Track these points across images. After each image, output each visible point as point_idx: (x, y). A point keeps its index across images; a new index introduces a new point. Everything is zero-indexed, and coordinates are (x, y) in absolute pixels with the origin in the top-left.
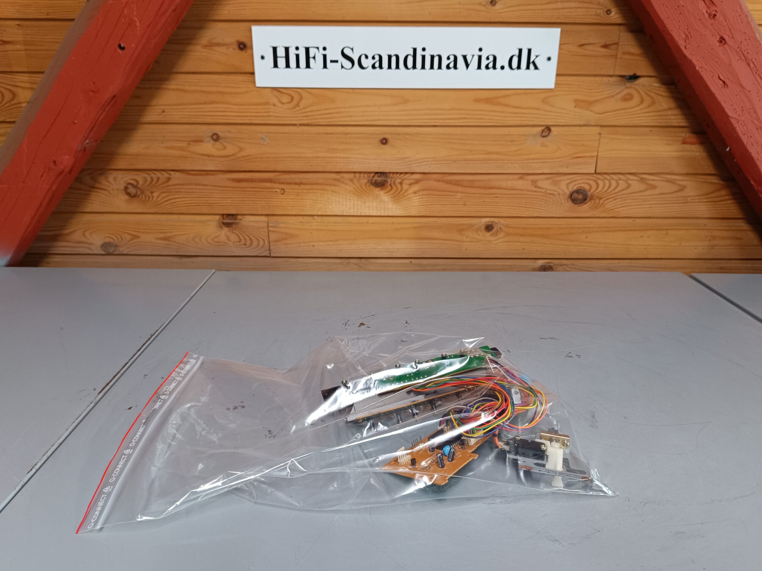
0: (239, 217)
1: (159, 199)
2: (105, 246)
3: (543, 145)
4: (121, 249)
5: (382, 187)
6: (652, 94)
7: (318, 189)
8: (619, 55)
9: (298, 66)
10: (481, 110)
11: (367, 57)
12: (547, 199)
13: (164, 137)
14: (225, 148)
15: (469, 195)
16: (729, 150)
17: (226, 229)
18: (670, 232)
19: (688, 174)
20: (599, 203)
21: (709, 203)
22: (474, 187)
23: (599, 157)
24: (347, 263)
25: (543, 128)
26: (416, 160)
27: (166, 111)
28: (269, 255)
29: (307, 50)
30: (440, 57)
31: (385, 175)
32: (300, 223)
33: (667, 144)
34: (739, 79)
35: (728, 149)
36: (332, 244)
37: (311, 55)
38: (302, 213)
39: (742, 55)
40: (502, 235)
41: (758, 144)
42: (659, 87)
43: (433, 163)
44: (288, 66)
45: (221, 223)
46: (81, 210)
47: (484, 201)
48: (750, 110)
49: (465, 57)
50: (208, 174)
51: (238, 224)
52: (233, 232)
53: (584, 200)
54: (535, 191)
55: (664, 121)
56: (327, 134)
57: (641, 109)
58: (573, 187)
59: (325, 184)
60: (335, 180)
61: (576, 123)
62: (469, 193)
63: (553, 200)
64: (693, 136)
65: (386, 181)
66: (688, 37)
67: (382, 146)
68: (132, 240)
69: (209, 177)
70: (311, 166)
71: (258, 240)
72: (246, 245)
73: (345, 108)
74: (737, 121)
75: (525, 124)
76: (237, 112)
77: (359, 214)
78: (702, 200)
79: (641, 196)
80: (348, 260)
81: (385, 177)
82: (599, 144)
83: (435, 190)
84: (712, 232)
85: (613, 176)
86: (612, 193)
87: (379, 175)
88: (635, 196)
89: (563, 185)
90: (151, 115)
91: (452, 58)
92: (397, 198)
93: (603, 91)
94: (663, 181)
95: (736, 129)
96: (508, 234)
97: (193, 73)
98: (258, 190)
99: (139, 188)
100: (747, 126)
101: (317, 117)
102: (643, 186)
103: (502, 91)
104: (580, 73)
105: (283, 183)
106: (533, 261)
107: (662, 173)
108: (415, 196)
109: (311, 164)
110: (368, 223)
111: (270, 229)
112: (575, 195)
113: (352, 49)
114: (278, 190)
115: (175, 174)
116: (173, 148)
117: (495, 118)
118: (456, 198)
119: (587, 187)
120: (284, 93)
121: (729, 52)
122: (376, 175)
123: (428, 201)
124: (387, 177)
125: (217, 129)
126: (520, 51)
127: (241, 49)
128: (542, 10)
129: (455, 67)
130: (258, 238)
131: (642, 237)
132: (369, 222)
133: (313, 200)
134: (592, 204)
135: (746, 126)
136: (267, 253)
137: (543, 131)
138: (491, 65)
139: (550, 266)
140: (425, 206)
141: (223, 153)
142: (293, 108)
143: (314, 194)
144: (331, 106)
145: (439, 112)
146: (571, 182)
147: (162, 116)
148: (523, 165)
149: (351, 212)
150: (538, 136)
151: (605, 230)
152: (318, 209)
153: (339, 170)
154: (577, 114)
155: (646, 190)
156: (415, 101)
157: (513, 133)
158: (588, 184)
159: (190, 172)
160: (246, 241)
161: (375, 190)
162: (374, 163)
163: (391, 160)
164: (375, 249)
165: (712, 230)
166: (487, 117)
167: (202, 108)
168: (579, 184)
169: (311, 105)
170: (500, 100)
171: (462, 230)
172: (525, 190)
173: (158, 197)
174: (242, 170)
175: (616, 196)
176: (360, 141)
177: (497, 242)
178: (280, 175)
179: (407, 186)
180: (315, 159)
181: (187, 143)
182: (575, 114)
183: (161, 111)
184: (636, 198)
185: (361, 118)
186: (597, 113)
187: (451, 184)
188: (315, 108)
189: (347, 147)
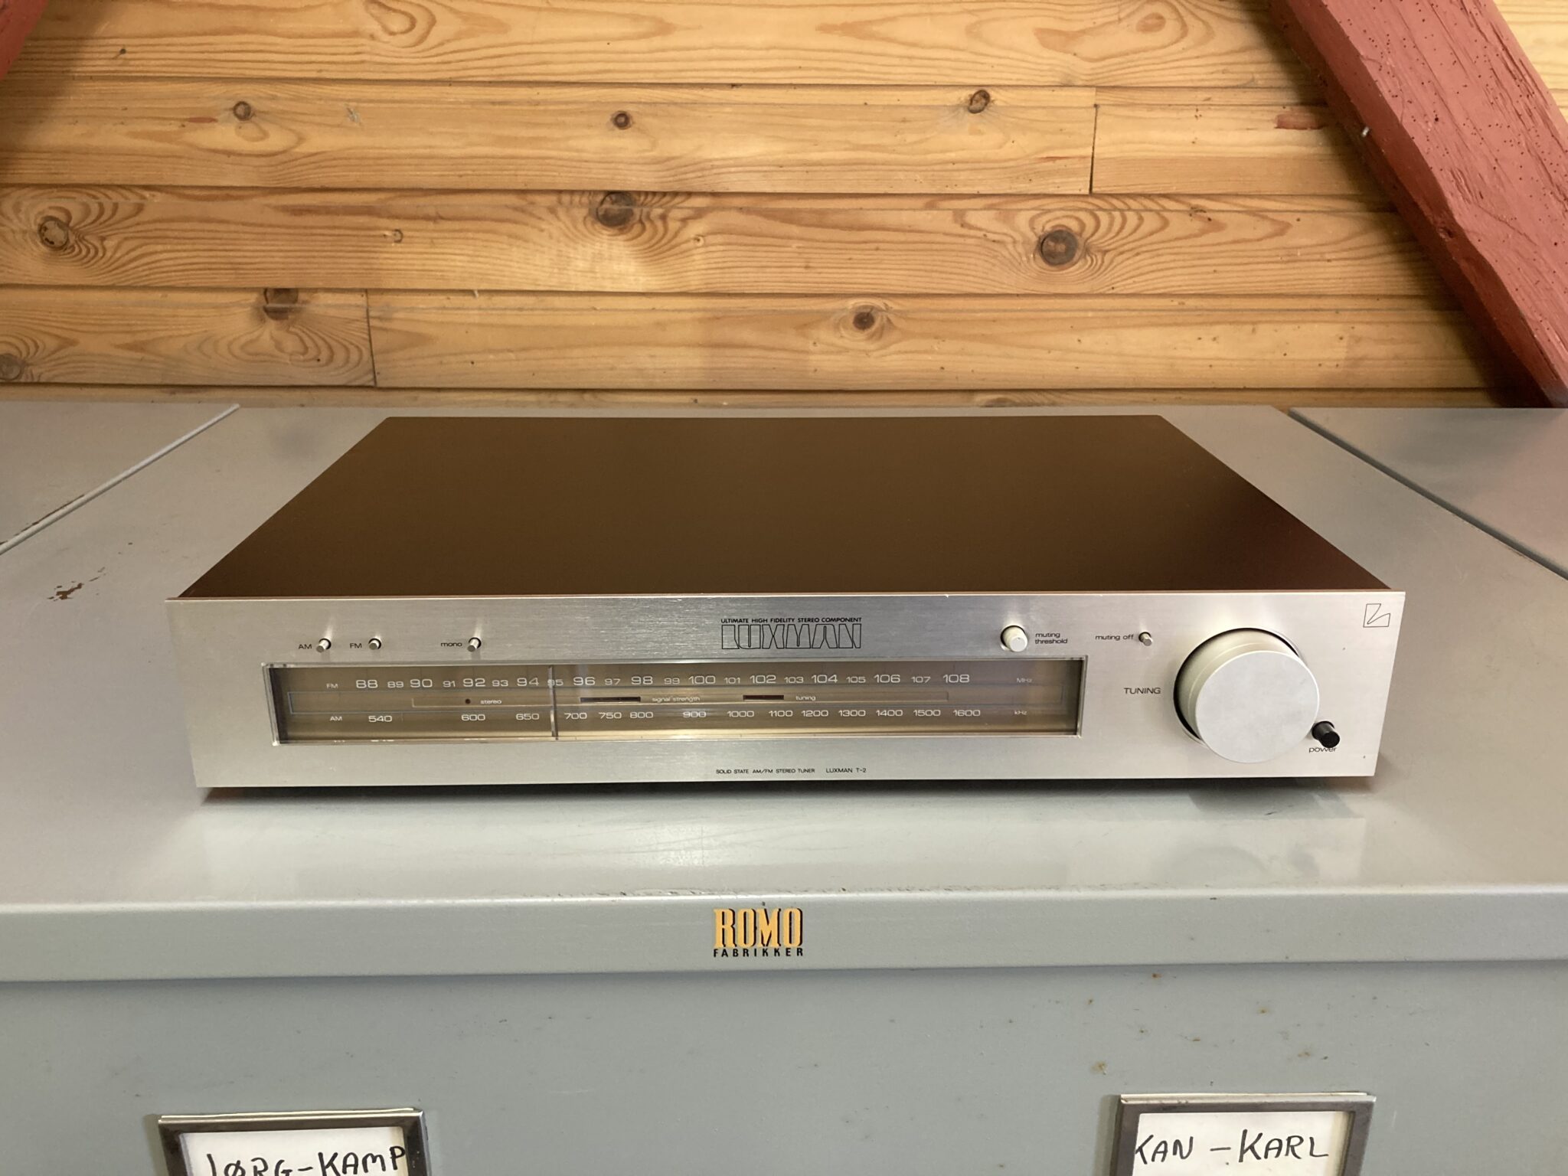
0: (302, 296)
1: (118, 255)
3: (975, 132)
4: (36, 371)
5: (622, 226)
6: (1205, 16)
7: (478, 231)
10: (834, 51)
12: (990, 253)
13: (125, 109)
14: (265, 135)
15: (816, 244)
16: (1368, 134)
17: (272, 325)
18: (1259, 327)
19: (1292, 196)
21: (1342, 263)
22: (828, 227)
23: (1095, 156)
24: (551, 402)
25: (973, 92)
27: (128, 49)
28: (372, 384)
31: (627, 198)
32: (438, 309)
33: (1246, 128)
35: (1365, 133)
36: (514, 357)
38: (443, 287)
40: (895, 335)
41: (1426, 119)
43: (733, 169)
45: (261, 310)
47: (850, 259)
48: (1405, 42)
50: (228, 197)
52: (288, 331)
53: (1070, 255)
54: (962, 236)
55: (1235, 76)
56: (493, 103)
57: (1185, 49)
58: (1046, 224)
59: (494, 220)
60: (516, 209)
61: (1042, 81)
62: (817, 241)
63: (1003, 256)
64: (1296, 108)
65: (632, 213)
67: (618, 131)
68: (60, 348)
69: (235, 202)
70: (461, 176)
71: (347, 350)
72: (319, 360)
73: (532, 43)
74: (1379, 67)
75: (933, 83)
76: (288, 53)
77: (573, 289)
78: (1328, 257)
79: (1192, 246)
80: (553, 397)
81: (628, 205)
82: (1095, 129)
83: (740, 234)
84: (1353, 328)
85: (1132, 203)
86: (1131, 238)
87: (614, 197)
88: (1181, 247)
89: (1022, 220)
90: (96, 59)
92: (656, 252)
93: (1101, 10)
94: (1239, 212)
95: (1377, 83)
96: (907, 335)
98: (342, 232)
99: (72, 229)
100: (1401, 77)
101: (471, 64)
102: (1196, 225)
103: (877, 8)
105: (397, 217)
106: (966, 396)
107: (1237, 195)
108: (697, 247)
109: (461, 173)
110: (593, 308)
111: (373, 323)
112: (1052, 244)
114: (387, 233)
115: (154, 196)
116: (148, 135)
117: (866, 68)
118: (787, 252)
119: (1074, 226)
120: (395, 11)
122: (608, 199)
123: (726, 260)
124: (632, 204)
125: (244, 92)
130: (347, 344)
131: (1199, 339)
132: (597, 307)
133: (468, 255)
134: (1087, 266)
135: (1398, 78)
136: (367, 379)
137: (972, 99)
140: (718, 271)
141: (260, 146)
142: (414, 46)
143: (470, 242)
144: (502, 39)
145: (742, 53)
146: (1039, 215)
147: (120, 62)
148: (933, 175)
149: (553, 284)
150: (962, 110)
151: (1118, 323)
152: (481, 277)
153: (524, 188)
154: (1045, 61)
155: (1203, 232)
156: (688, 28)
157: (907, 103)
158: (1077, 219)
159: (188, 192)
160: (319, 352)
161: (605, 234)
162: (602, 171)
163: (638, 164)
164: (612, 369)
165: (1354, 322)
166: (849, 66)
167: (211, 44)
168: (1058, 218)
169: (458, 36)
170: (875, 28)
171: (805, 325)
172: (938, 233)
173: (115, 252)
174: (304, 185)
175: (1141, 246)
176: (568, 119)
177: (883, 352)
178: (390, 199)
179: (678, 224)
180: (469, 161)
181: (179, 124)
182: (1040, 61)
183: (120, 49)
184: (1183, 250)
185: (569, 68)
186: (1088, 60)
187: (775, 218)
188: (466, 44)
189: (539, 132)
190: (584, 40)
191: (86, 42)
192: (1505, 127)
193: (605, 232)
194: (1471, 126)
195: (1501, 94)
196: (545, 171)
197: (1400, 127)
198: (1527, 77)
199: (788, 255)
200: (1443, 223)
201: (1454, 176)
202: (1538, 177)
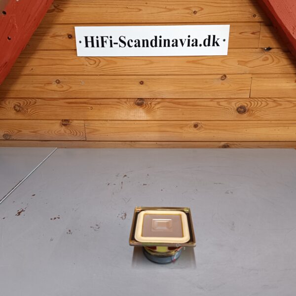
0: (70, 121)
2: (5, 135)
3: (222, 84)
4: (13, 137)
5: (141, 106)
6: (278, 57)
7: (109, 107)
8: (261, 38)
9: (98, 46)
10: (190, 67)
11: (132, 41)
12: (225, 111)
13: (33, 82)
14: (63, 87)
17: (64, 127)
18: (290, 127)
20: (252, 113)
22: (187, 105)
23: (251, 89)
25: (222, 75)
26: (158, 92)
27: (33, 69)
29: (102, 38)
30: (169, 40)
32: (100, 124)
33: (287, 83)
36: (117, 134)
37: (104, 40)
38: (101, 119)
40: (203, 129)
42: (282, 54)
43: (167, 93)
44: (93, 46)
45: (62, 124)
47: (193, 113)
49: (181, 40)
51: (70, 124)
52: (67, 129)
53: (245, 111)
54: (219, 107)
55: (285, 71)
56: (113, 79)
57: (273, 65)
58: (239, 105)
59: (113, 105)
60: (118, 102)
61: (239, 72)
62: (185, 108)
63: (229, 112)
65: (143, 103)
66: (294, 28)
67: (141, 85)
68: (18, 132)
69: (55, 101)
70: (105, 95)
71: (80, 133)
72: (74, 135)
73: (122, 66)
75: (213, 74)
76: (68, 69)
77: (130, 119)
79: (274, 109)
80: (125, 142)
82: (251, 83)
83: (168, 107)
85: (260, 100)
86: (259, 108)
87: (139, 99)
89: (233, 104)
90: (26, 71)
91: (175, 41)
92: (149, 111)
93: (252, 56)
94: (285, 101)
96: (206, 129)
97: (47, 50)
98: (79, 107)
99: (21, 107)
101: (108, 71)
102: (275, 104)
103: (200, 57)
104: (241, 47)
105: (91, 104)
106: (219, 142)
107: (285, 98)
108: (158, 110)
110: (135, 123)
111: (86, 127)
112: (240, 109)
113: (125, 37)
114: (89, 108)
115: (38, 100)
116: (37, 87)
117: (197, 71)
118: (178, 111)
119: (246, 105)
120: (91, 59)
123: (165, 113)
124: (143, 101)
125: (59, 78)
126: (209, 36)
127: (70, 38)
128: (220, 15)
129: (177, 46)
130: (80, 131)
131: (275, 130)
133: (107, 112)
134: (248, 114)
136: (84, 139)
137: (222, 77)
138: (194, 44)
139: (228, 145)
140: (163, 115)
141: (61, 89)
142: (96, 67)
143: (108, 109)
144: (115, 65)
145: (169, 68)
146: (237, 103)
147: (31, 72)
148: (212, 94)
149: (126, 118)
150: (219, 80)
151: (256, 127)
152: (109, 117)
153: (119, 98)
155: (277, 106)
156: (156, 62)
157: (207, 78)
158: (246, 103)
159: (46, 99)
160: (74, 133)
161: (138, 107)
162: (137, 94)
163: (145, 92)
164: (139, 137)
166: (193, 70)
167: (51, 67)
168: (241, 103)
169: (105, 65)
170: (200, 62)
171: (182, 127)
172: (213, 107)
173: (30, 112)
174: (71, 97)
175: (261, 109)
176: (129, 83)
177: (200, 133)
178: (90, 100)
179: (154, 105)
180: (107, 92)
181: (44, 84)
182: (239, 68)
183: (31, 69)
184: (271, 110)
185: (130, 72)
186: (250, 67)
187: (176, 104)
188: (107, 67)
189: (123, 86)
190: (133, 65)
191: (24, 67)
196: (124, 94)
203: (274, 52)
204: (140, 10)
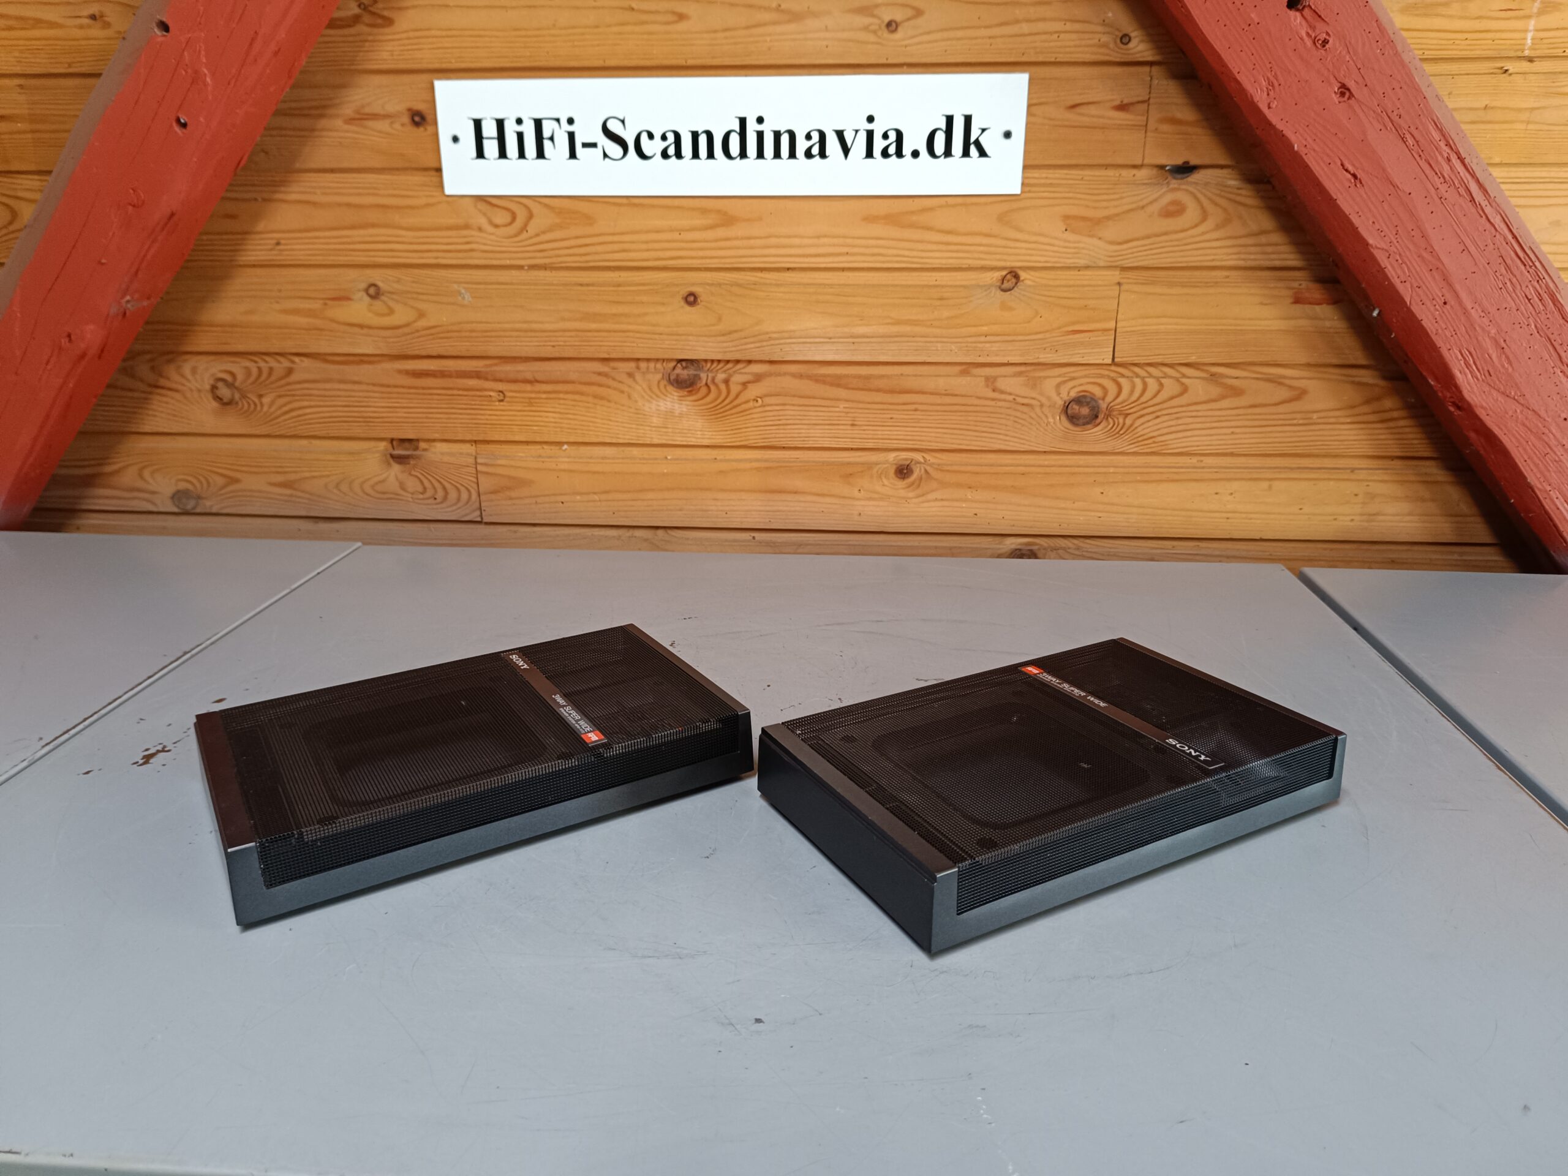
0: (422, 445)
1: (273, 409)
2: (178, 496)
3: (1004, 307)
4: (208, 503)
5: (690, 389)
6: (1223, 202)
7: (567, 393)
8: (1152, 125)
10: (877, 238)
12: (1018, 414)
13: (280, 291)
14: (391, 312)
15: (861, 405)
16: (1379, 314)
17: (396, 468)
18: (1276, 484)
19: (1309, 365)
20: (1124, 424)
21: (1356, 426)
22: (870, 390)
23: (1119, 330)
24: (629, 537)
25: (1004, 273)
26: (754, 336)
27: (282, 242)
28: (479, 519)
31: (696, 365)
32: (535, 457)
33: (1262, 304)
34: (1384, 170)
35: (1375, 314)
36: (598, 499)
38: (538, 439)
39: (1386, 117)
40: (932, 485)
41: (1434, 302)
42: (1239, 189)
43: (787, 341)
45: (389, 456)
46: (133, 430)
47: (891, 418)
48: (1413, 233)
50: (362, 362)
51: (418, 457)
52: (410, 474)
53: (1093, 418)
54: (993, 400)
55: (1252, 257)
56: (581, 285)
57: (1203, 233)
58: (1070, 391)
59: (581, 383)
60: (600, 374)
61: (1070, 262)
62: (861, 402)
63: (1032, 418)
64: (1312, 285)
65: (700, 378)
66: (1273, 86)
67: (688, 308)
68: (226, 486)
69: (366, 367)
70: (553, 346)
71: (458, 490)
72: (435, 499)
73: (613, 234)
74: (1387, 255)
75: (967, 266)
76: (411, 243)
77: (648, 442)
78: (1342, 420)
79: (1211, 410)
80: (631, 532)
81: (695, 370)
82: (1118, 304)
83: (794, 396)
84: (1368, 486)
85: (1151, 370)
86: (1151, 403)
87: (684, 364)
88: (1198, 411)
89: (1049, 386)
90: (255, 251)
92: (722, 410)
93: (1122, 198)
94: (1257, 379)
95: (1386, 270)
96: (943, 485)
97: (332, 171)
98: (455, 392)
99: (236, 388)
100: (1408, 263)
101: (561, 252)
102: (1215, 391)
103: (916, 200)
104: (1073, 162)
105: (501, 381)
106: (998, 539)
107: (1255, 364)
108: (755, 407)
109: (554, 344)
110: (666, 458)
111: (479, 468)
112: (1076, 407)
114: (492, 394)
115: (302, 361)
116: (296, 312)
117: (907, 253)
118: (835, 412)
119: (1097, 392)
120: (498, 207)
121: (1361, 115)
122: (679, 365)
123: (781, 418)
124: (700, 369)
125: (376, 276)
127: (417, 124)
128: (990, 38)
130: (458, 485)
131: (1217, 493)
132: (669, 458)
133: (561, 413)
134: (1110, 426)
135: (1405, 263)
136: (475, 516)
137: (1003, 280)
139: (1029, 550)
140: (773, 428)
141: (387, 321)
142: (516, 236)
143: (562, 402)
144: (587, 231)
145: (797, 241)
146: (1064, 382)
147: (275, 252)
148: (967, 346)
149: (632, 437)
150: (993, 290)
151: (1139, 478)
152: (569, 431)
153: (606, 356)
154: (1072, 245)
155: (1223, 397)
156: (748, 220)
157: (944, 283)
158: (1099, 385)
159: (331, 358)
160: (436, 491)
161: (674, 393)
162: (674, 342)
163: (706, 336)
164: (681, 510)
165: (1367, 481)
166: (891, 252)
167: (348, 237)
168: (1081, 385)
169: (551, 229)
170: (914, 218)
171: (851, 474)
172: (971, 396)
173: (270, 406)
174: (424, 353)
175: (1160, 410)
176: (644, 298)
177: (921, 499)
178: (496, 365)
179: (740, 388)
180: (561, 334)
181: (321, 302)
182: (1067, 244)
183: (274, 242)
184: (1200, 414)
185: (645, 255)
186: (1111, 243)
187: (824, 383)
188: (557, 234)
189: (620, 309)
190: (658, 232)
191: (247, 236)
192: (1515, 310)
193: (676, 394)
194: (1480, 311)
195: (1510, 280)
196: (625, 342)
197: (1409, 310)
198: (1537, 264)
199: (837, 414)
200: (1452, 397)
201: (1462, 355)
202: (1547, 357)
203: (1207, 184)
204: (681, 17)
